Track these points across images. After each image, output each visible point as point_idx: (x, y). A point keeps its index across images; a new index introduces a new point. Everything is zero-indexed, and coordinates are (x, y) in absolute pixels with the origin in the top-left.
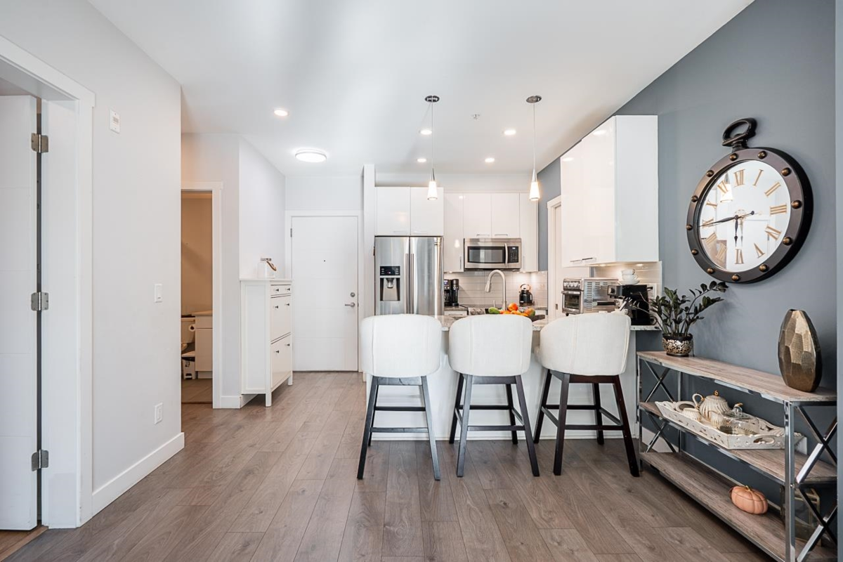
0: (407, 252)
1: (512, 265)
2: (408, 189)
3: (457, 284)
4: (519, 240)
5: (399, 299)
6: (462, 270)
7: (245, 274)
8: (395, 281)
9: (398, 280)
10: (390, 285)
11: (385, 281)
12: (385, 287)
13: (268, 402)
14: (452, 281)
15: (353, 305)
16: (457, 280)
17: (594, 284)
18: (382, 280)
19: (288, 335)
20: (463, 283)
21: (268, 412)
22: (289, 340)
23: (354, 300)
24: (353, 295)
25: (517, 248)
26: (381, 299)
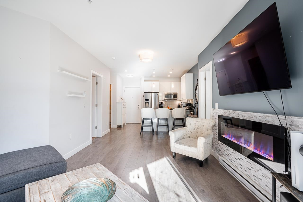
0: (151, 96)
1: (175, 99)
2: (151, 82)
3: (163, 103)
4: (177, 93)
5: (149, 106)
6: (164, 100)
7: (117, 101)
8: (148, 103)
9: (149, 102)
10: (147, 103)
11: (146, 102)
12: (146, 104)
13: (122, 127)
14: (161, 102)
15: (139, 108)
16: (163, 102)
17: (185, 103)
18: (145, 102)
19: (125, 114)
20: (164, 103)
21: (122, 129)
22: (125, 115)
23: (139, 107)
24: (139, 106)
25: (176, 95)
26: (145, 106)
